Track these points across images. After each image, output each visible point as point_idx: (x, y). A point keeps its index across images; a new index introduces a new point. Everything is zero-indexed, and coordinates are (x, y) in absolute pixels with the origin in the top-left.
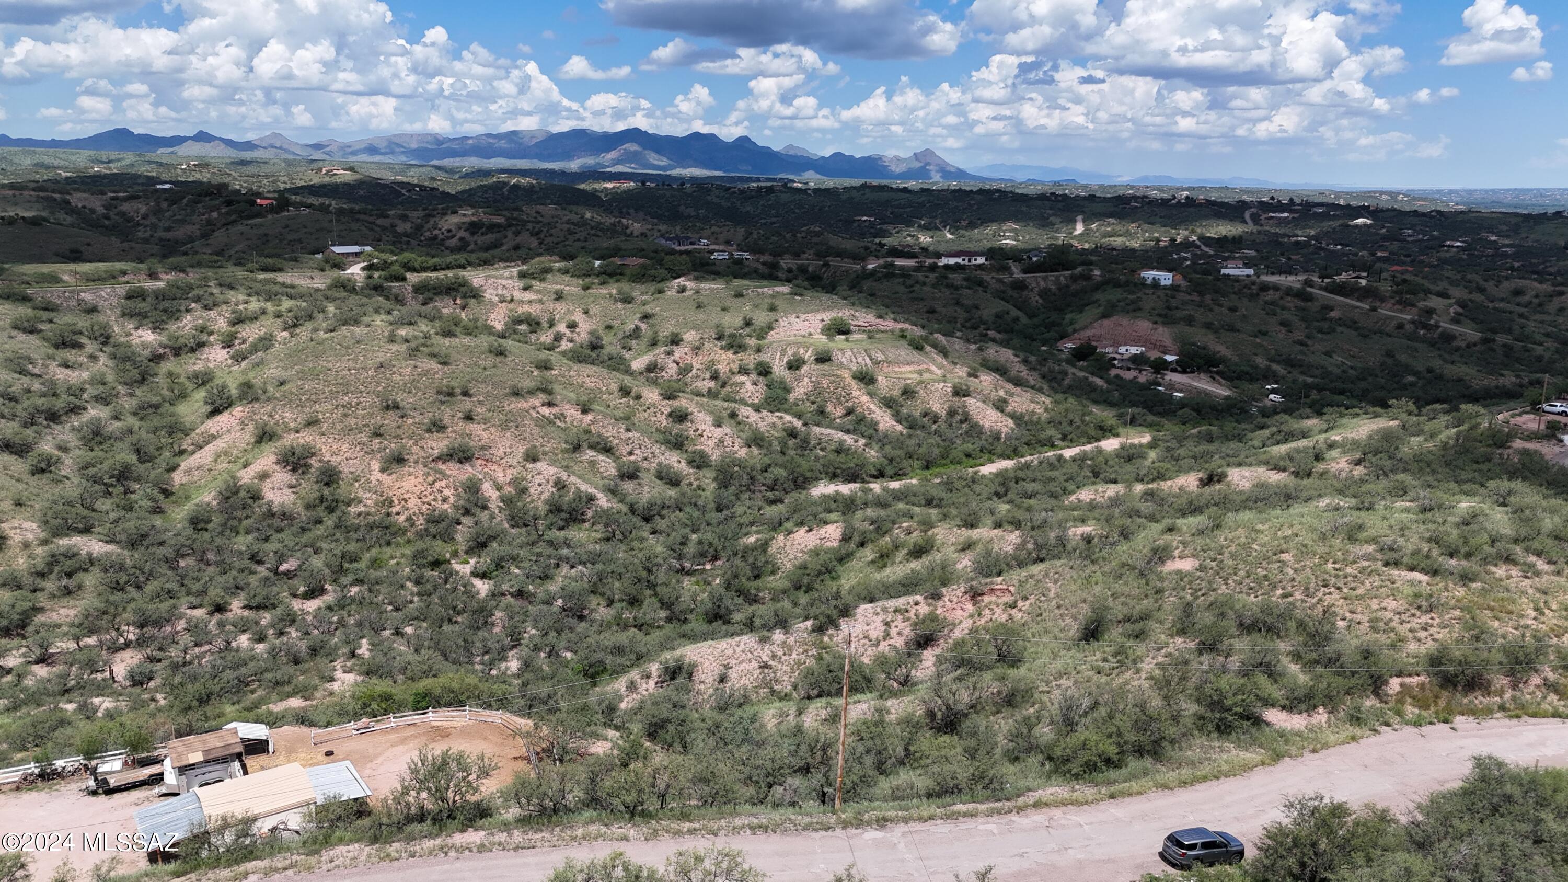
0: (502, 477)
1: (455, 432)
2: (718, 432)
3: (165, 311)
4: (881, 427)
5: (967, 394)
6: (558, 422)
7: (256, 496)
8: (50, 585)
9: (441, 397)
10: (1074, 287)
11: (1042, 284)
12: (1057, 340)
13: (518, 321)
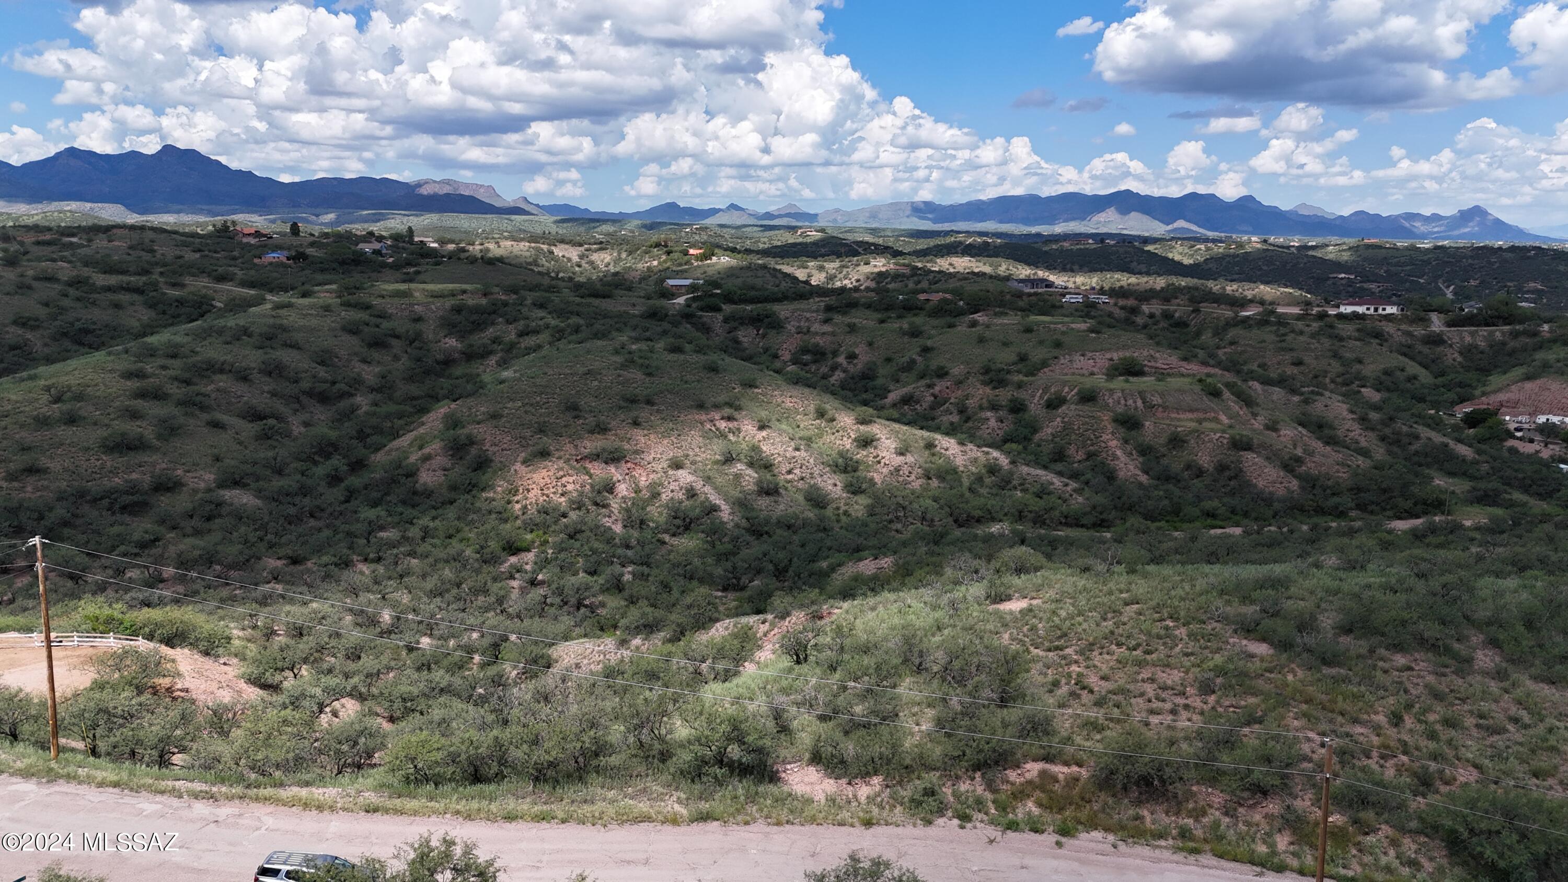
1: (616, 435)
2: (900, 460)
5: (1248, 447)
11: (1468, 339)
12: (1453, 403)
13: (805, 350)
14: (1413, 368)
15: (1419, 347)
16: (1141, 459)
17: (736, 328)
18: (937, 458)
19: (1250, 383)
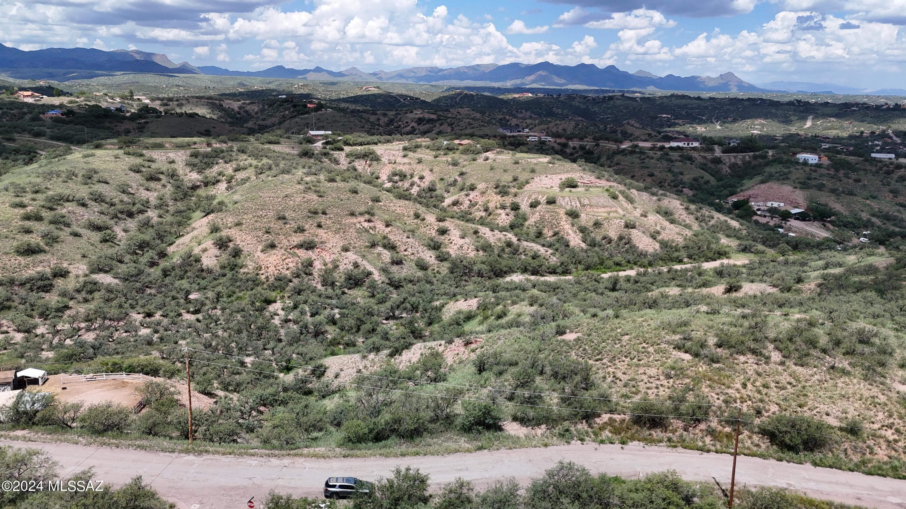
0: (328, 259)
1: (309, 233)
2: (462, 241)
3: (205, 163)
4: (572, 244)
5: (634, 227)
6: (371, 231)
7: (198, 260)
8: (80, 297)
9: (310, 215)
10: (754, 163)
11: (733, 160)
12: (728, 196)
13: (395, 174)
14: (707, 177)
15: (710, 165)
16: (581, 235)
17: (353, 161)
18: (480, 239)
19: (632, 190)
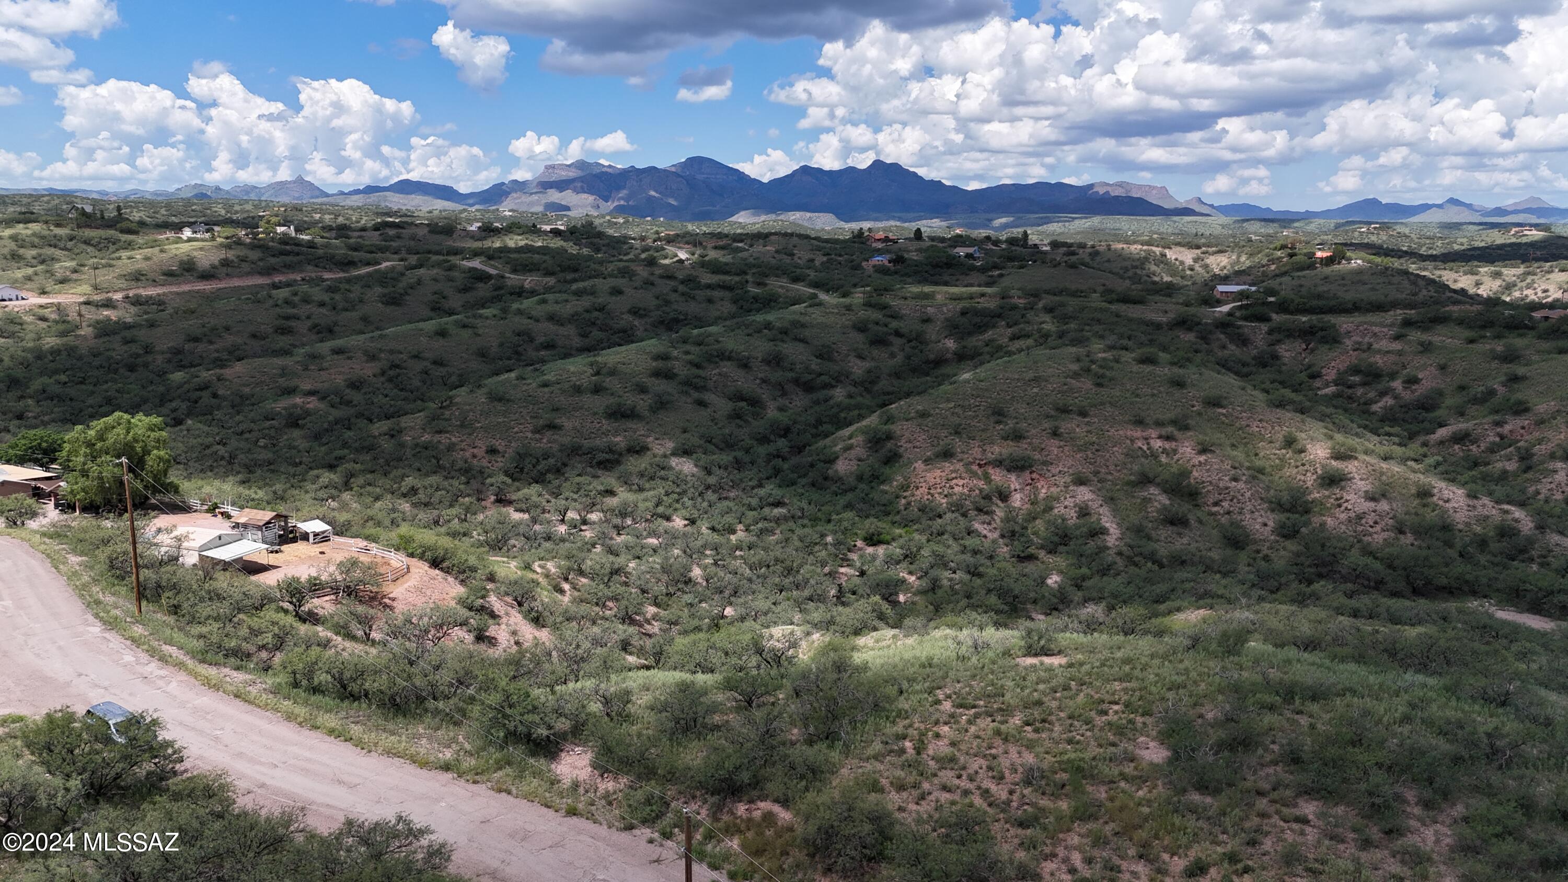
0: (1042, 494)
2: (1368, 506)
3: (974, 325)
6: (1164, 459)
7: (831, 461)
13: (1356, 370)
17: (1279, 341)
18: (1426, 509)
